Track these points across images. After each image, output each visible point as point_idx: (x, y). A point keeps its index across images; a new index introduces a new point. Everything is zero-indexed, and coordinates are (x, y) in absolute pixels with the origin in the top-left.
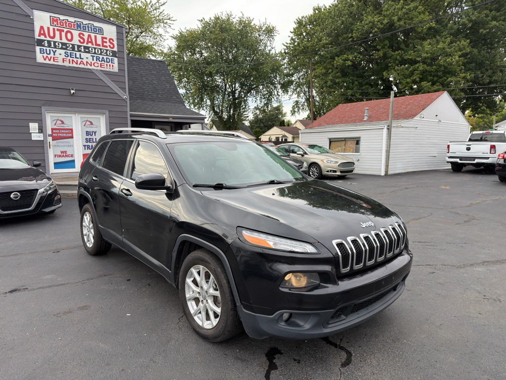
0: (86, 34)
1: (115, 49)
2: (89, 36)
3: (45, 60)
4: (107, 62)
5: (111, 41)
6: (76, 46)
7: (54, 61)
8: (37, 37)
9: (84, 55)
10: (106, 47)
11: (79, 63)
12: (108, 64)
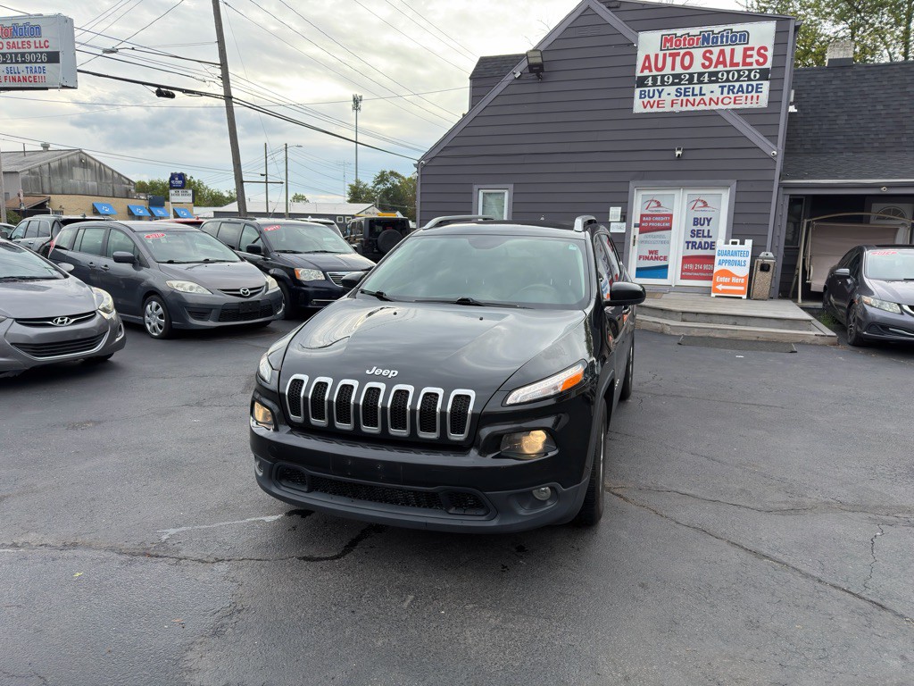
0: (716, 50)
1: (768, 65)
2: (722, 52)
3: (645, 107)
4: (747, 92)
5: (762, 51)
6: (696, 76)
7: (658, 107)
8: (638, 74)
9: (707, 88)
10: (751, 64)
11: (696, 103)
12: (749, 95)
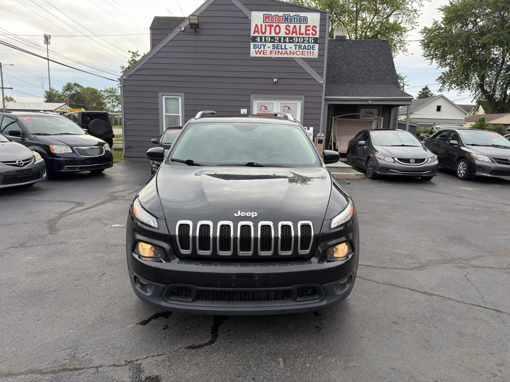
0: (292, 25)
1: (317, 36)
2: (295, 27)
3: (257, 54)
4: (308, 49)
5: (314, 28)
6: (282, 38)
7: (263, 54)
8: (252, 35)
9: (288, 45)
10: (309, 34)
11: (283, 53)
12: (309, 51)
